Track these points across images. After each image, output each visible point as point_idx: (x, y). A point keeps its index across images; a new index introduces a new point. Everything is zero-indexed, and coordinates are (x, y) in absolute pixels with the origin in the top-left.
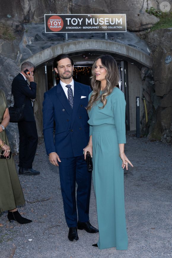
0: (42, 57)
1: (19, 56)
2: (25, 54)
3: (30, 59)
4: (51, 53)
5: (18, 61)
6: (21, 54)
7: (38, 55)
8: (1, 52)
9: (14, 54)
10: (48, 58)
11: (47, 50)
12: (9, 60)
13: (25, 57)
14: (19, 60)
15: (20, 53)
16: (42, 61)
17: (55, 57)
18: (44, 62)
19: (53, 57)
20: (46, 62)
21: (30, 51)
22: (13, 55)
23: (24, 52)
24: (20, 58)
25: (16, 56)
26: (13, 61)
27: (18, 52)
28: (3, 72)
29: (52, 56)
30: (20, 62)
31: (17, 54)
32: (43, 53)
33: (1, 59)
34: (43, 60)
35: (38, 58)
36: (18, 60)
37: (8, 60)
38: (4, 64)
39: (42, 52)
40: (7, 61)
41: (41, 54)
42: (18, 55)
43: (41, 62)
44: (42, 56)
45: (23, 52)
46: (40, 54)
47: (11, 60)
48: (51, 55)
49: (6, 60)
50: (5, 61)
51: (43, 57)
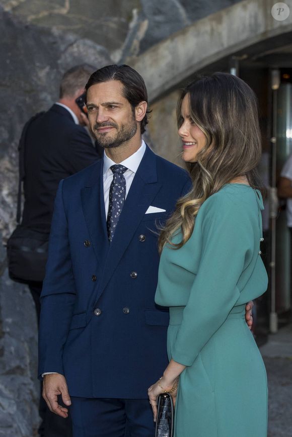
0: (220, 34)
1: (137, 27)
2: (159, 18)
3: (176, 39)
4: (256, 18)
5: (133, 48)
6: (143, 20)
7: (206, 25)
8: (69, 12)
9: (116, 19)
10: (244, 36)
11: (245, 7)
12: (85, 44)
13: (157, 33)
14: (136, 43)
15: (142, 16)
16: (221, 48)
17: (270, 35)
18: (228, 53)
19: (265, 33)
20: (239, 53)
21: (182, 11)
22: (113, 23)
23: (157, 12)
24: (141, 34)
25: (125, 26)
26: (99, 48)
27: (135, 12)
28: (51, 94)
29: (262, 30)
30: (137, 52)
31: (130, 18)
32: (225, 19)
33: (51, 39)
34: (226, 45)
35: (207, 38)
36: (131, 42)
37: (78, 46)
38: (59, 62)
39: (223, 13)
40: (75, 49)
41: (219, 20)
42: (132, 25)
43: (218, 53)
44: (223, 29)
45: (155, 14)
46: (214, 24)
47: (90, 47)
48: (257, 25)
49: (71, 45)
50: (66, 49)
51: (225, 33)
